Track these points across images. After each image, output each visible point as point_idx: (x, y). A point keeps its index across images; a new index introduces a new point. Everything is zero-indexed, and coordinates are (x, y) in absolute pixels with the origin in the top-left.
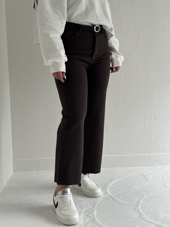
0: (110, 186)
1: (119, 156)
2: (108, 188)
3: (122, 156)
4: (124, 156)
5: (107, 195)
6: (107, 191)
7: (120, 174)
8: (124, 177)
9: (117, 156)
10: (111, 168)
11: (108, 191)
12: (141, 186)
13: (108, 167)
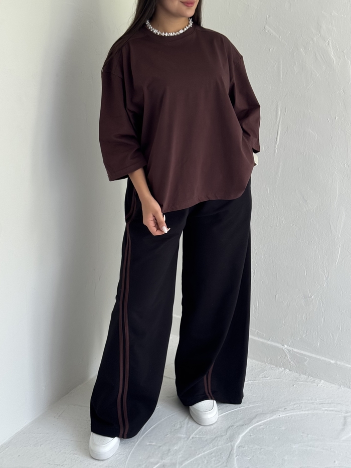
0: (257, 426)
1: (327, 359)
2: (250, 428)
3: (333, 362)
4: (337, 364)
5: (229, 444)
6: (239, 434)
7: (309, 400)
8: (308, 410)
9: (323, 358)
10: (311, 378)
11: (241, 436)
12: (309, 448)
13: (305, 374)
